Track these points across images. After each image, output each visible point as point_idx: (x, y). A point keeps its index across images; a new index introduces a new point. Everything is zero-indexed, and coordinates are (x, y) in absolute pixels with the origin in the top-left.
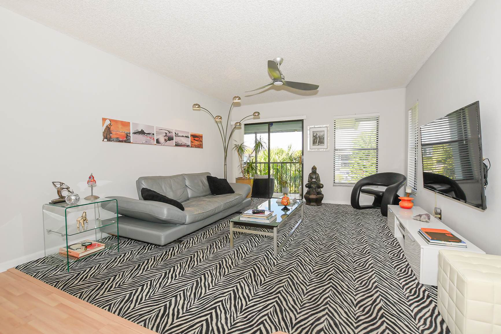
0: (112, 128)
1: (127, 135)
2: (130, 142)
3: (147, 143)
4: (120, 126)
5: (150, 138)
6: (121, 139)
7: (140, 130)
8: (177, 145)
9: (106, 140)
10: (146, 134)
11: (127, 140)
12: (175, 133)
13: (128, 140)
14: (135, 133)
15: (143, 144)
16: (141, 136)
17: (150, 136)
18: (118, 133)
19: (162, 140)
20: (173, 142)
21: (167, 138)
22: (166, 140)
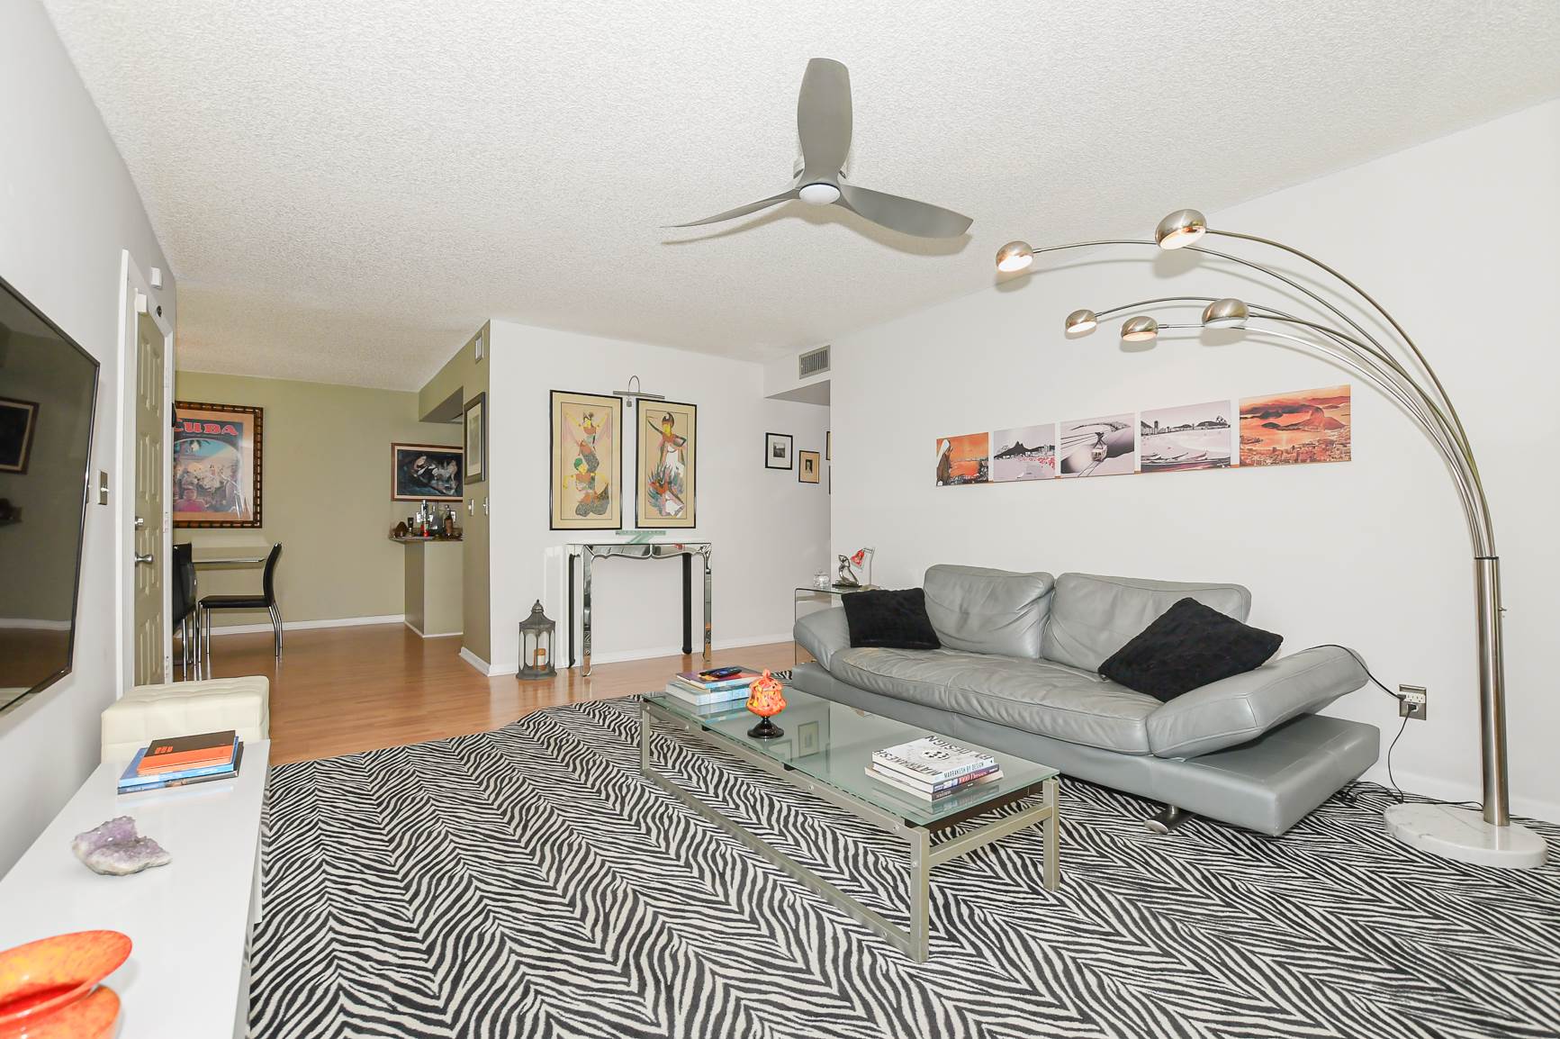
0: (952, 456)
1: (981, 466)
2: (987, 481)
3: (1031, 476)
4: (967, 447)
5: (1041, 460)
6: (967, 477)
7: (1012, 446)
8: (1149, 467)
9: (941, 483)
10: (1028, 451)
11: (980, 476)
12: (1144, 425)
13: (982, 476)
14: (997, 457)
15: (1019, 480)
16: (1013, 461)
17: (1040, 454)
18: (962, 463)
19: (1082, 458)
20: (1135, 459)
21: (1103, 450)
22: (1097, 459)
